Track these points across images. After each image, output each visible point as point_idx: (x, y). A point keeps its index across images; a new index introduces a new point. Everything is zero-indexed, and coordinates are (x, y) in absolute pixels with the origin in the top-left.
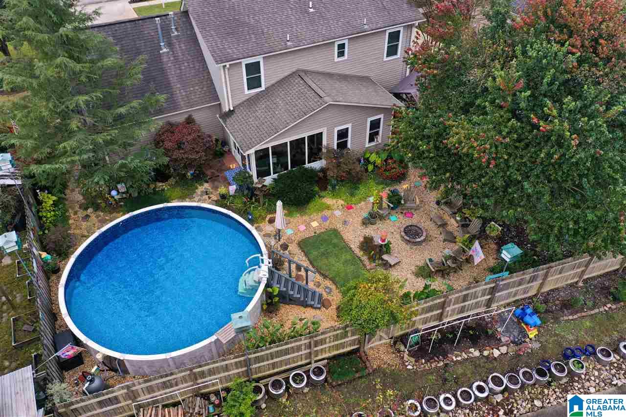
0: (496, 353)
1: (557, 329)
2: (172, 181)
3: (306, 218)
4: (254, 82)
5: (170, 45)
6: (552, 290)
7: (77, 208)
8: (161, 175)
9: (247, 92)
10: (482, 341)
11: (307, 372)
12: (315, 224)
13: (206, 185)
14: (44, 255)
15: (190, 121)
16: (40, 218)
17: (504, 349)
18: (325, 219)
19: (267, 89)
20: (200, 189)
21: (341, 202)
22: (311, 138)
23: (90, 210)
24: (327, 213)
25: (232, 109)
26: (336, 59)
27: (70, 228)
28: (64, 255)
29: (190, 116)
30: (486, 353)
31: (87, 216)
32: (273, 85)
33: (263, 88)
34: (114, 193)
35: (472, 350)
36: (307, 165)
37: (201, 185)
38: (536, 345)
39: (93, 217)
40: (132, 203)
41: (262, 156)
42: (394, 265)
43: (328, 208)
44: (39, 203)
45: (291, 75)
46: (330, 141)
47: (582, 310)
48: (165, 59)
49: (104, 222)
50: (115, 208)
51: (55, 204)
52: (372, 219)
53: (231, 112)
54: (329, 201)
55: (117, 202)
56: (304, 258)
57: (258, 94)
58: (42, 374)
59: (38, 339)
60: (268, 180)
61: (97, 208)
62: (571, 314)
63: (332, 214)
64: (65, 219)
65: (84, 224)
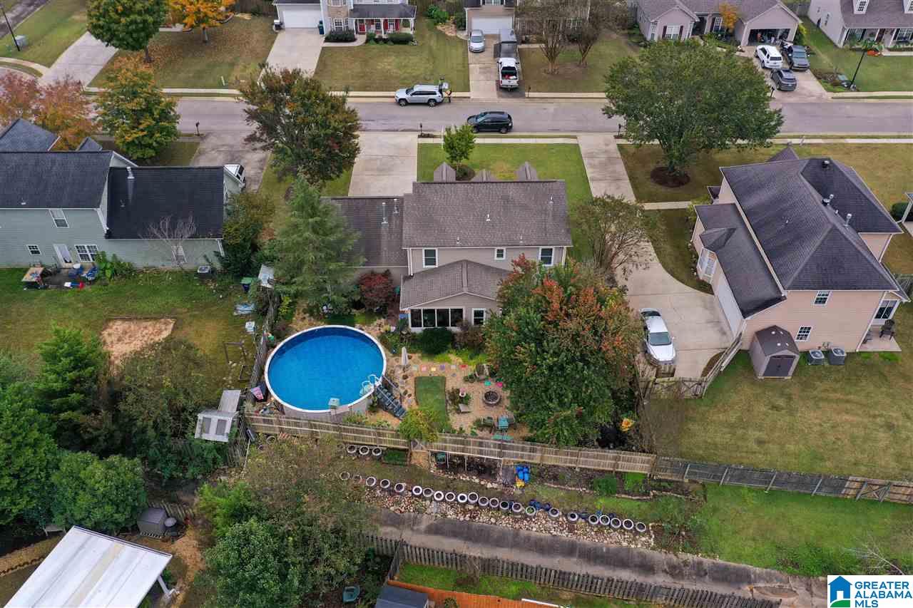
0: (489, 485)
1: (540, 489)
2: (363, 310)
3: (430, 363)
4: (431, 261)
5: (390, 220)
6: (555, 466)
7: (301, 311)
8: (358, 305)
9: (424, 266)
10: (484, 476)
11: (371, 450)
12: (433, 369)
13: (383, 320)
14: (270, 335)
15: (387, 274)
16: (278, 311)
17: (495, 486)
18: (442, 368)
19: (440, 267)
20: (378, 321)
21: (460, 360)
22: (454, 311)
23: (308, 315)
24: (446, 365)
25: (412, 274)
26: (496, 258)
27: (291, 323)
28: (280, 338)
29: (388, 270)
30: (482, 483)
31: (304, 318)
32: (444, 266)
33: (436, 266)
34: (325, 308)
35: (474, 477)
36: (450, 328)
37: (379, 319)
38: (519, 492)
39: (307, 319)
40: (334, 318)
41: (415, 314)
42: (463, 413)
43: (450, 361)
44: (281, 301)
45: (457, 262)
46: (468, 315)
47: (564, 485)
48: (383, 228)
49: (311, 325)
50: (321, 317)
51: (290, 305)
52: (470, 379)
53: (411, 277)
54: (453, 357)
55: (324, 314)
56: (413, 388)
57: (433, 269)
58: (244, 396)
59: (249, 381)
60: (418, 330)
61: (312, 315)
62: (554, 484)
63: (450, 367)
64: (292, 315)
65: (300, 322)
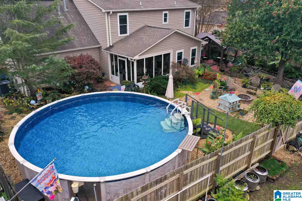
4: (123, 30)
5: (64, 15)
9: (119, 35)
19: (130, 35)
21: (191, 92)
22: (165, 55)
25: (111, 45)
26: (164, 23)
31: (13, 117)
32: (133, 33)
33: (128, 34)
45: (142, 28)
46: (174, 60)
52: (217, 94)
